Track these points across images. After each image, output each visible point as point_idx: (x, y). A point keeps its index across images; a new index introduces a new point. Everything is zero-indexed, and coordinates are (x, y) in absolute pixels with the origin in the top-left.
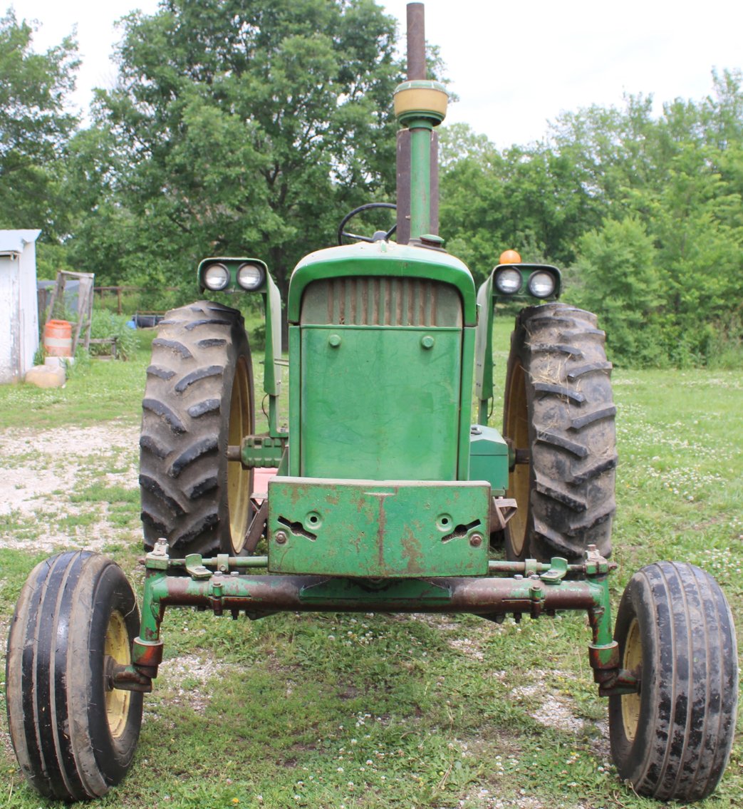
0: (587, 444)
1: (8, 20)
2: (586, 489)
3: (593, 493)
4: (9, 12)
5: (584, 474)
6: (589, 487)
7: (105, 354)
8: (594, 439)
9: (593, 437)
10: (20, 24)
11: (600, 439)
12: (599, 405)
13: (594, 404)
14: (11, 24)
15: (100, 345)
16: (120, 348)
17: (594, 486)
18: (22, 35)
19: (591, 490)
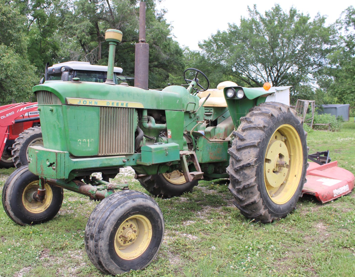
0: (241, 156)
1: (318, 16)
2: (240, 173)
3: (243, 175)
4: (318, 14)
5: (238, 167)
6: (241, 173)
7: (327, 129)
8: (245, 154)
9: (244, 153)
10: (321, 18)
11: (248, 154)
12: (251, 141)
13: (249, 140)
14: (319, 18)
15: (325, 126)
16: (331, 127)
17: (243, 172)
18: (322, 20)
19: (242, 174)
